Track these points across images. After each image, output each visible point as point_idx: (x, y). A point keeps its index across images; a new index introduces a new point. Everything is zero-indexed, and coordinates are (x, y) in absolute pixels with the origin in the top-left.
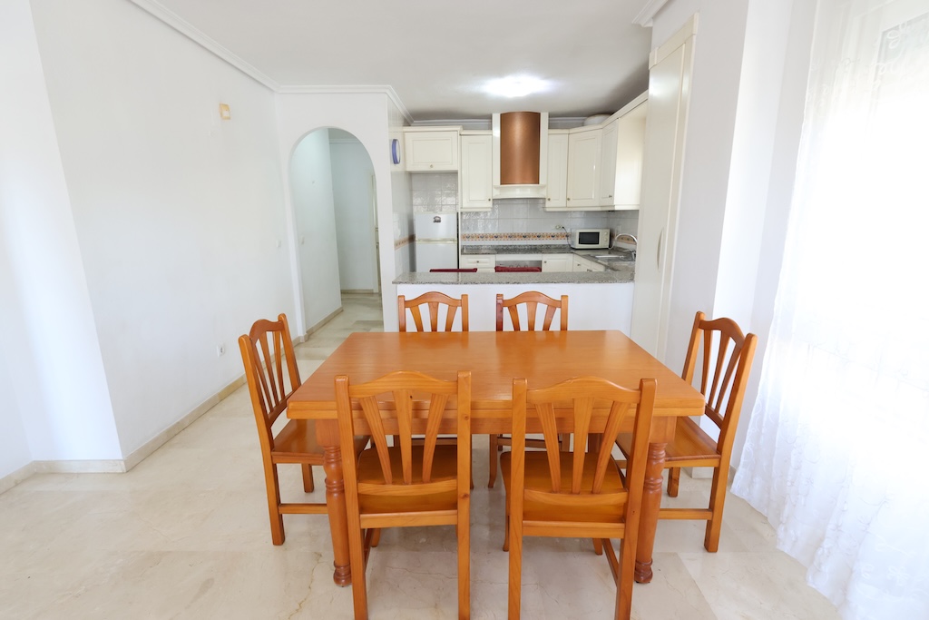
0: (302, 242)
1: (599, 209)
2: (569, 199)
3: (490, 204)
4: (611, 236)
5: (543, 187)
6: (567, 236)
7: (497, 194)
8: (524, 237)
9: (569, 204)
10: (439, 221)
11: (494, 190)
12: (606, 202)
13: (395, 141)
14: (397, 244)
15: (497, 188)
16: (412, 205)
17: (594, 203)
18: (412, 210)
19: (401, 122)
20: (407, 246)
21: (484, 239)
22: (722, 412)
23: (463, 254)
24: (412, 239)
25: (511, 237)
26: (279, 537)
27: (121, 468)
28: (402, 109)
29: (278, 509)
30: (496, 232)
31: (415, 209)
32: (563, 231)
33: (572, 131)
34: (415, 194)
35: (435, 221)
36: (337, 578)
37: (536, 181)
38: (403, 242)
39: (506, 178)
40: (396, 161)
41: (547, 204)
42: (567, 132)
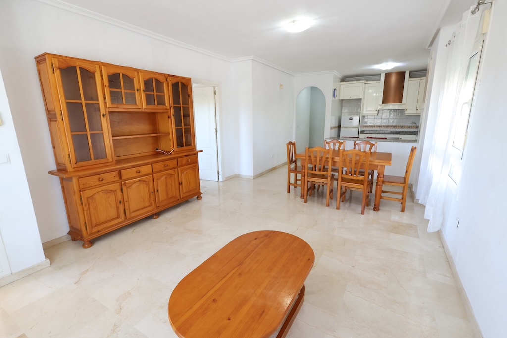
0: (297, 127)
2: (417, 110)
3: (377, 112)
5: (404, 104)
6: (417, 127)
7: (380, 108)
9: (418, 112)
10: (352, 120)
11: (379, 106)
13: (335, 89)
14: (332, 128)
16: (341, 113)
18: (341, 115)
19: (339, 80)
20: (336, 130)
23: (361, 133)
24: (339, 127)
26: (289, 191)
27: (252, 178)
28: (340, 75)
29: (289, 184)
31: (343, 114)
32: (415, 125)
33: (422, 78)
34: (343, 108)
35: (350, 119)
36: (301, 197)
37: (400, 101)
38: (335, 127)
39: (385, 100)
40: (334, 97)
41: (406, 112)
42: (419, 79)
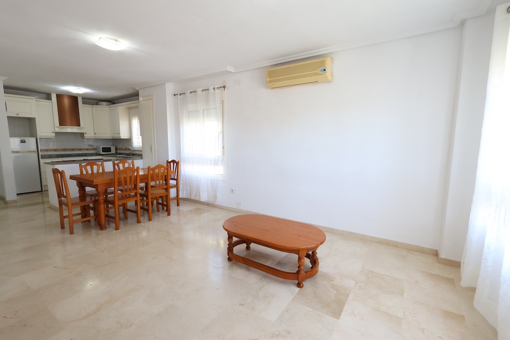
1: (111, 138)
3: (54, 135)
4: (116, 149)
5: (83, 128)
6: (94, 149)
7: (57, 130)
8: (72, 150)
9: (96, 135)
10: (25, 142)
12: (117, 136)
15: (57, 127)
17: (108, 135)
21: (48, 151)
22: (176, 178)
23: (42, 158)
25: (64, 150)
30: (55, 148)
32: (93, 147)
33: (93, 106)
35: (22, 142)
37: (79, 125)
39: (62, 123)
41: (85, 135)
42: (91, 106)
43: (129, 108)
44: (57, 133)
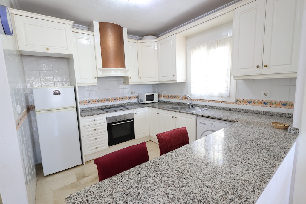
1: (158, 82)
2: (140, 78)
3: (96, 81)
5: (128, 70)
6: (137, 97)
7: (101, 74)
9: (141, 80)
11: (99, 71)
15: (100, 70)
21: (90, 103)
23: (82, 116)
25: (107, 100)
30: (97, 98)
32: (135, 95)
33: (139, 41)
35: (55, 94)
37: (123, 66)
39: (105, 64)
41: (130, 80)
42: (136, 41)
43: (187, 38)
44: (99, 78)
